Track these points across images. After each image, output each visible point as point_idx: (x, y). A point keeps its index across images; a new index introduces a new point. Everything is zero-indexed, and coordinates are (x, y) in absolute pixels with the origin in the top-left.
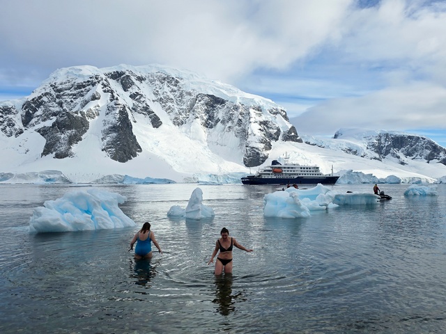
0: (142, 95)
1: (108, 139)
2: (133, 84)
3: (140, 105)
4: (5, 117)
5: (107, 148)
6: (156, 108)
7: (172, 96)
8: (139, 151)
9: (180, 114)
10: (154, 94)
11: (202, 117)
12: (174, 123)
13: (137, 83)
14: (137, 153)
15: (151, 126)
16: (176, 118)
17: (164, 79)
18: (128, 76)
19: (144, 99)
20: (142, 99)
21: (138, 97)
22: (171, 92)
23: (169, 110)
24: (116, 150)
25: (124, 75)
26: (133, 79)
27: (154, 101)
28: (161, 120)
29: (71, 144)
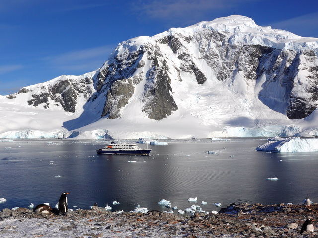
0: (189, 55)
1: (147, 100)
2: (181, 45)
3: (187, 64)
4: (86, 86)
5: (146, 109)
6: (201, 66)
7: (217, 52)
8: (174, 110)
9: (224, 68)
10: (201, 51)
11: (246, 70)
12: (218, 78)
13: (185, 43)
14: (172, 111)
15: (196, 83)
16: (220, 73)
17: (211, 36)
18: (177, 39)
19: (191, 58)
20: (189, 58)
21: (185, 57)
22: (216, 47)
23: (213, 65)
24: (153, 110)
25: (174, 38)
26: (181, 40)
27: (200, 59)
28: (205, 76)
29: (120, 107)
